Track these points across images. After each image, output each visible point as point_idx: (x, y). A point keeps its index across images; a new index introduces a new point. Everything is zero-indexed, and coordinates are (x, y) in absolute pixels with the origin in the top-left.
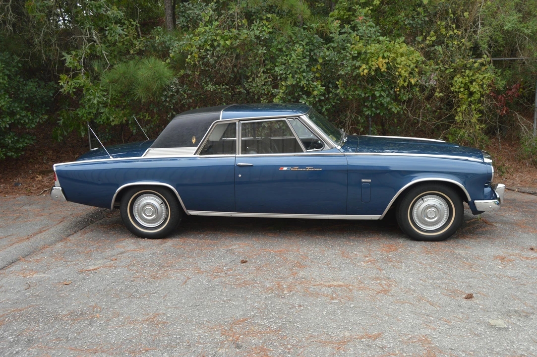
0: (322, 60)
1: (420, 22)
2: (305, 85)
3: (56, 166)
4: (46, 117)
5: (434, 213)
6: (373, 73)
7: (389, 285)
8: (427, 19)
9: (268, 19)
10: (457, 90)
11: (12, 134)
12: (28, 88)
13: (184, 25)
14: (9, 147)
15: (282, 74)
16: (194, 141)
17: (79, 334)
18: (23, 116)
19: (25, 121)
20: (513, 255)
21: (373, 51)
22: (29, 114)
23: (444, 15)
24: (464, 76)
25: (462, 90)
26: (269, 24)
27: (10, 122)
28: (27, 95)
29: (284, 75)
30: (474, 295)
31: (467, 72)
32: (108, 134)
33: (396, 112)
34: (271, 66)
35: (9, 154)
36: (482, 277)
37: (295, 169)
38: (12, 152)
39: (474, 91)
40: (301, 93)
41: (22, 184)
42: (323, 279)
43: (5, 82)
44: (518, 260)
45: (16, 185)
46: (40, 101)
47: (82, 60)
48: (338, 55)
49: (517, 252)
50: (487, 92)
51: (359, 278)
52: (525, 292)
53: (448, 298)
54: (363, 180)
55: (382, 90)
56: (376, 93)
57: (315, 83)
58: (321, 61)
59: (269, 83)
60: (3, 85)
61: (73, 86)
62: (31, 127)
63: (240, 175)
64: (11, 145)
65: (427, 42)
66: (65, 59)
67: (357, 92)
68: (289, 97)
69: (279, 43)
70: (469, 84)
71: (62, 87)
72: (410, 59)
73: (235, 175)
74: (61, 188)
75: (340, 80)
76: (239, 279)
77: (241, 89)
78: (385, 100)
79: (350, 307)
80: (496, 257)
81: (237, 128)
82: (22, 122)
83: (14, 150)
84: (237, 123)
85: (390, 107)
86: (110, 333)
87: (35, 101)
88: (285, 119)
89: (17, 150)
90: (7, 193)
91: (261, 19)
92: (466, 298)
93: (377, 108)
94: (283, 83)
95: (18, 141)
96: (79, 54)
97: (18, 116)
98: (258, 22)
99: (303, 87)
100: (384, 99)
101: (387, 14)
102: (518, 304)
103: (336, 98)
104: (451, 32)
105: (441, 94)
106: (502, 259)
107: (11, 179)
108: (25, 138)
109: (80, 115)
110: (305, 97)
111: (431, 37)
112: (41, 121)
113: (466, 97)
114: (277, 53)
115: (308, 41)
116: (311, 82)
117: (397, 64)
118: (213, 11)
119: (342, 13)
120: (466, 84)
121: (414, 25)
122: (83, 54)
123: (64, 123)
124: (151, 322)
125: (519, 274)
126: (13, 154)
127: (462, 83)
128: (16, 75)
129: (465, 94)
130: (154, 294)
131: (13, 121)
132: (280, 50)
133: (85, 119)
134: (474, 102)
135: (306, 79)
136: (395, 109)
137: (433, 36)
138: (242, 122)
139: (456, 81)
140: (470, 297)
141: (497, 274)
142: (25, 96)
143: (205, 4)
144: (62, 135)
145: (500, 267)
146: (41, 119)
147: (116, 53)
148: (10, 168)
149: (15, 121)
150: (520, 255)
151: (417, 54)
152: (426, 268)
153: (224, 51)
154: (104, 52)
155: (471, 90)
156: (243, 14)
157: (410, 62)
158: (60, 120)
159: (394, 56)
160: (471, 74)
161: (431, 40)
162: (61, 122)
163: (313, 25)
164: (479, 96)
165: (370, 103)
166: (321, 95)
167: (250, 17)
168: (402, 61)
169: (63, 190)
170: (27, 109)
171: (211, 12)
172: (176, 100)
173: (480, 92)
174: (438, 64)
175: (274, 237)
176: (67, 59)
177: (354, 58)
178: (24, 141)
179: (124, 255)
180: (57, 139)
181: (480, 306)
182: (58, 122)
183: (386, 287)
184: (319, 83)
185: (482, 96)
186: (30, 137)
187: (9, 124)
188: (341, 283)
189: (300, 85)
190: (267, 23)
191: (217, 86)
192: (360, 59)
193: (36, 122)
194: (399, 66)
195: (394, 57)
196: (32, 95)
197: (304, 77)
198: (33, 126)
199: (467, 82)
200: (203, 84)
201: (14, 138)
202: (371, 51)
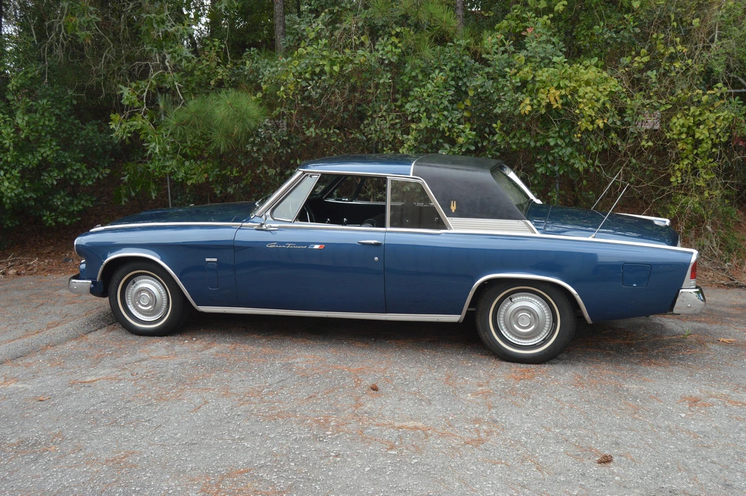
0: (473, 92)
1: (626, 35)
2: (446, 129)
4: (108, 171)
6: (543, 111)
7: (489, 433)
8: (638, 30)
9: (397, 35)
10: (675, 137)
11: (62, 193)
12: (84, 132)
13: (290, 46)
14: (59, 210)
15: (414, 113)
17: (11, 473)
18: (77, 169)
19: (78, 176)
20: (716, 397)
21: (544, 78)
22: (84, 168)
23: (664, 23)
24: (688, 115)
25: (684, 136)
26: (399, 42)
27: (59, 178)
28: (84, 142)
29: (417, 115)
30: (615, 459)
31: (692, 109)
32: (189, 196)
33: (581, 169)
34: (402, 101)
35: (61, 220)
36: (645, 430)
38: (64, 217)
39: (701, 138)
40: (441, 141)
41: (73, 260)
42: (397, 416)
43: (51, 124)
44: (719, 405)
45: (66, 260)
46: (101, 150)
47: (145, 94)
48: (495, 84)
49: (725, 391)
50: (722, 140)
51: (450, 418)
52: (704, 459)
53: (570, 460)
55: (560, 137)
56: (550, 140)
57: (461, 126)
58: (471, 93)
59: (398, 126)
60: (49, 129)
61: (128, 130)
62: (87, 185)
64: (61, 207)
65: (636, 65)
66: (122, 94)
67: (523, 140)
68: (425, 147)
69: (413, 68)
70: (694, 128)
71: (113, 130)
72: (600, 90)
75: (499, 122)
76: (274, 408)
77: (358, 135)
78: (564, 151)
79: (411, 464)
80: (683, 399)
82: (75, 177)
83: (66, 215)
85: (572, 161)
86: (53, 475)
87: (95, 149)
89: (71, 215)
90: (50, 271)
91: (391, 35)
92: (600, 462)
93: (554, 164)
94: (413, 126)
95: (71, 203)
96: (140, 86)
97: (69, 170)
98: (386, 39)
99: (443, 131)
100: (561, 150)
101: (582, 24)
102: (682, 479)
103: (495, 148)
104: (672, 50)
105: (650, 144)
106: (694, 401)
107: (63, 253)
108: (82, 199)
109: (151, 169)
110: (447, 146)
111: (642, 57)
112: (101, 177)
113: (690, 147)
114: (410, 82)
115: (453, 65)
116: (456, 124)
117: (579, 97)
118: (323, 24)
119: (513, 24)
120: (689, 127)
121: (619, 40)
122: (146, 87)
123: (129, 179)
124: (116, 464)
125: (708, 429)
126: (65, 219)
127: (683, 126)
128: (70, 116)
129: (688, 144)
130: (146, 422)
131: (62, 176)
132: (415, 78)
133: (157, 174)
134: (703, 155)
135: (449, 119)
136: (580, 165)
137: (645, 56)
139: (675, 123)
140: (606, 460)
141: (673, 426)
142: (80, 143)
143: (314, 15)
144: (129, 196)
145: (683, 415)
146: (101, 173)
147: (194, 85)
148: (65, 239)
149: (65, 176)
150: (726, 397)
151: (614, 82)
152: (562, 408)
153: (333, 81)
154: (176, 83)
155: (696, 137)
156: (366, 27)
157: (599, 94)
158: (125, 176)
159: (575, 85)
160: (698, 113)
161: (642, 62)
162: (126, 179)
163: (461, 41)
164: (710, 146)
165: (545, 156)
166: (470, 144)
167: (374, 32)
168: (587, 93)
170: (82, 161)
171: (321, 26)
172: (268, 150)
173: (712, 140)
174: (650, 98)
175: (363, 348)
176: (125, 94)
177: (517, 89)
178: (79, 203)
179: (143, 363)
180: (121, 202)
181: (617, 478)
182: (122, 178)
183: (483, 435)
184: (468, 126)
185: (714, 145)
186: (88, 198)
187: (56, 180)
188: (420, 424)
189: (439, 128)
190: (396, 41)
191: (323, 129)
192: (527, 91)
193: (94, 177)
194: (581, 100)
195: (575, 87)
196: (89, 142)
197: (446, 118)
198: (90, 183)
199: (691, 124)
200: (304, 127)
201: (65, 199)
202: (541, 78)
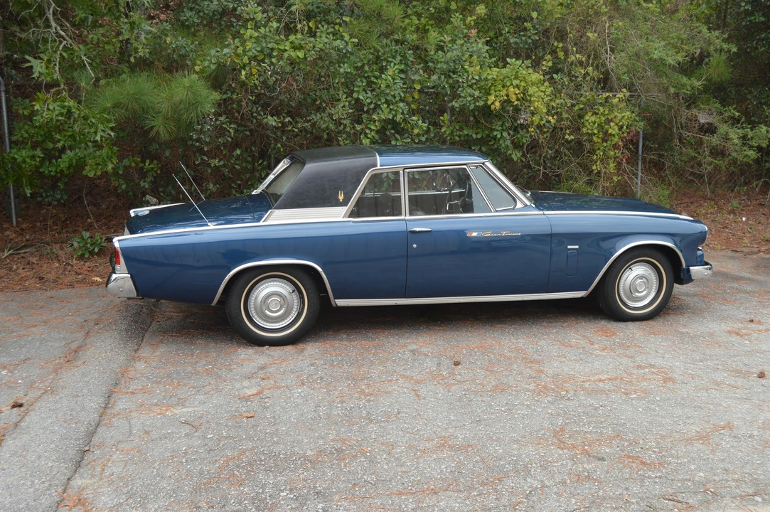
0: (420, 86)
2: (401, 120)
3: (119, 241)
5: (643, 284)
10: (589, 132)
16: (341, 198)
21: (495, 77)
24: (598, 114)
25: (596, 131)
31: (601, 109)
37: (488, 234)
39: (612, 134)
54: (569, 247)
55: (502, 130)
56: (495, 133)
58: (418, 87)
63: (415, 246)
66: (32, 67)
67: (465, 133)
68: (377, 137)
70: (605, 125)
73: (408, 246)
74: (129, 275)
75: (445, 114)
78: (506, 143)
80: (730, 332)
81: (402, 179)
84: (401, 172)
85: (509, 152)
88: (465, 167)
94: (375, 117)
96: (52, 59)
99: (399, 123)
104: (572, 58)
105: (572, 137)
110: (398, 137)
111: (548, 62)
120: (600, 124)
121: (522, 45)
122: (57, 60)
127: (595, 123)
129: (600, 138)
138: (407, 170)
139: (588, 120)
153: (289, 67)
154: (84, 58)
155: (608, 132)
160: (606, 112)
164: (617, 140)
166: (422, 135)
169: (132, 277)
176: (35, 67)
184: (419, 118)
190: (341, 29)
194: (532, 98)
195: (525, 86)
199: (602, 122)
202: (492, 76)
